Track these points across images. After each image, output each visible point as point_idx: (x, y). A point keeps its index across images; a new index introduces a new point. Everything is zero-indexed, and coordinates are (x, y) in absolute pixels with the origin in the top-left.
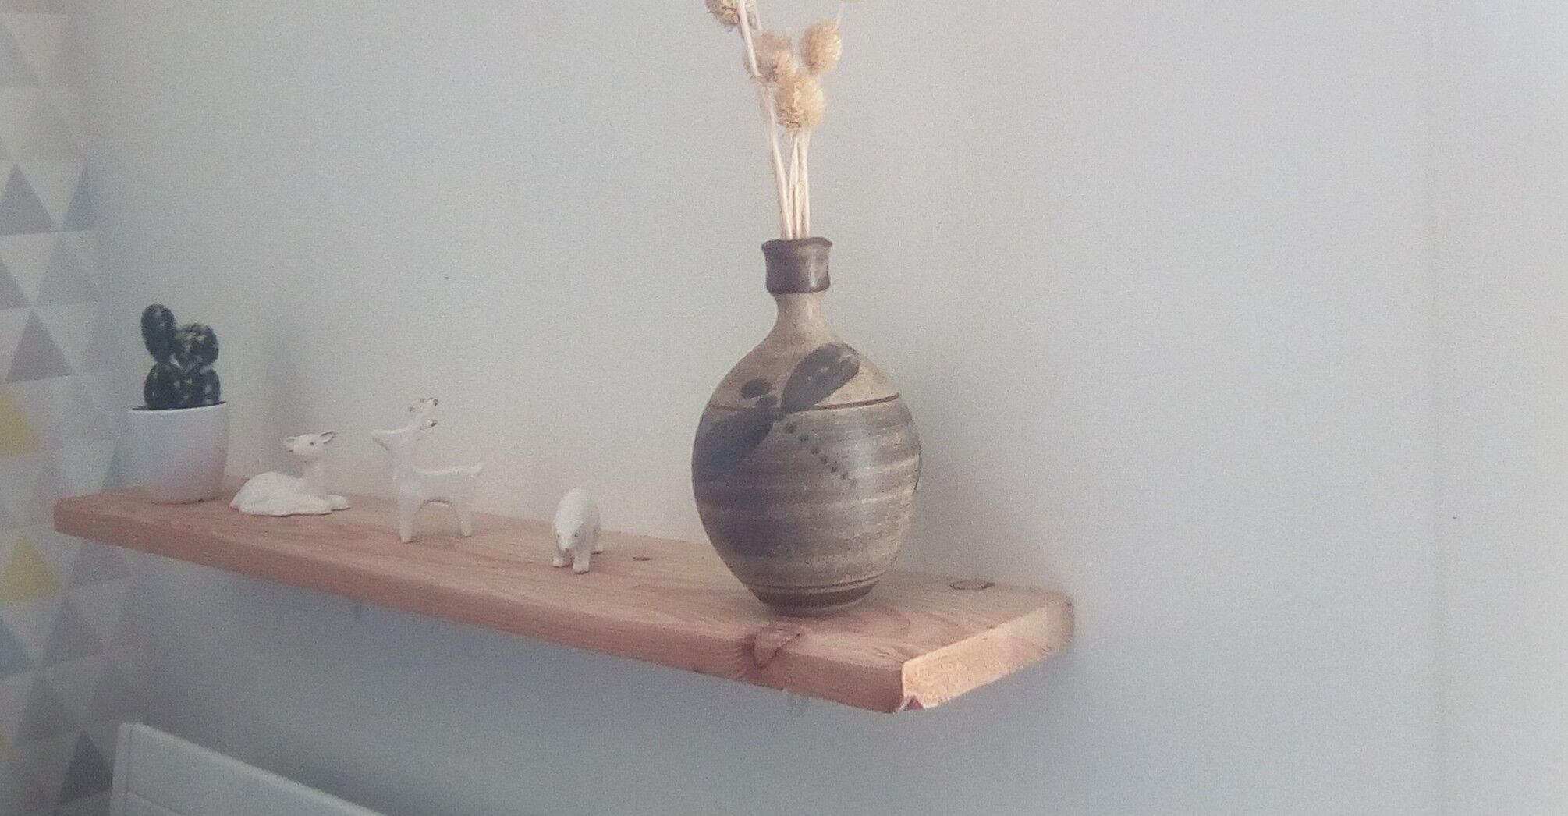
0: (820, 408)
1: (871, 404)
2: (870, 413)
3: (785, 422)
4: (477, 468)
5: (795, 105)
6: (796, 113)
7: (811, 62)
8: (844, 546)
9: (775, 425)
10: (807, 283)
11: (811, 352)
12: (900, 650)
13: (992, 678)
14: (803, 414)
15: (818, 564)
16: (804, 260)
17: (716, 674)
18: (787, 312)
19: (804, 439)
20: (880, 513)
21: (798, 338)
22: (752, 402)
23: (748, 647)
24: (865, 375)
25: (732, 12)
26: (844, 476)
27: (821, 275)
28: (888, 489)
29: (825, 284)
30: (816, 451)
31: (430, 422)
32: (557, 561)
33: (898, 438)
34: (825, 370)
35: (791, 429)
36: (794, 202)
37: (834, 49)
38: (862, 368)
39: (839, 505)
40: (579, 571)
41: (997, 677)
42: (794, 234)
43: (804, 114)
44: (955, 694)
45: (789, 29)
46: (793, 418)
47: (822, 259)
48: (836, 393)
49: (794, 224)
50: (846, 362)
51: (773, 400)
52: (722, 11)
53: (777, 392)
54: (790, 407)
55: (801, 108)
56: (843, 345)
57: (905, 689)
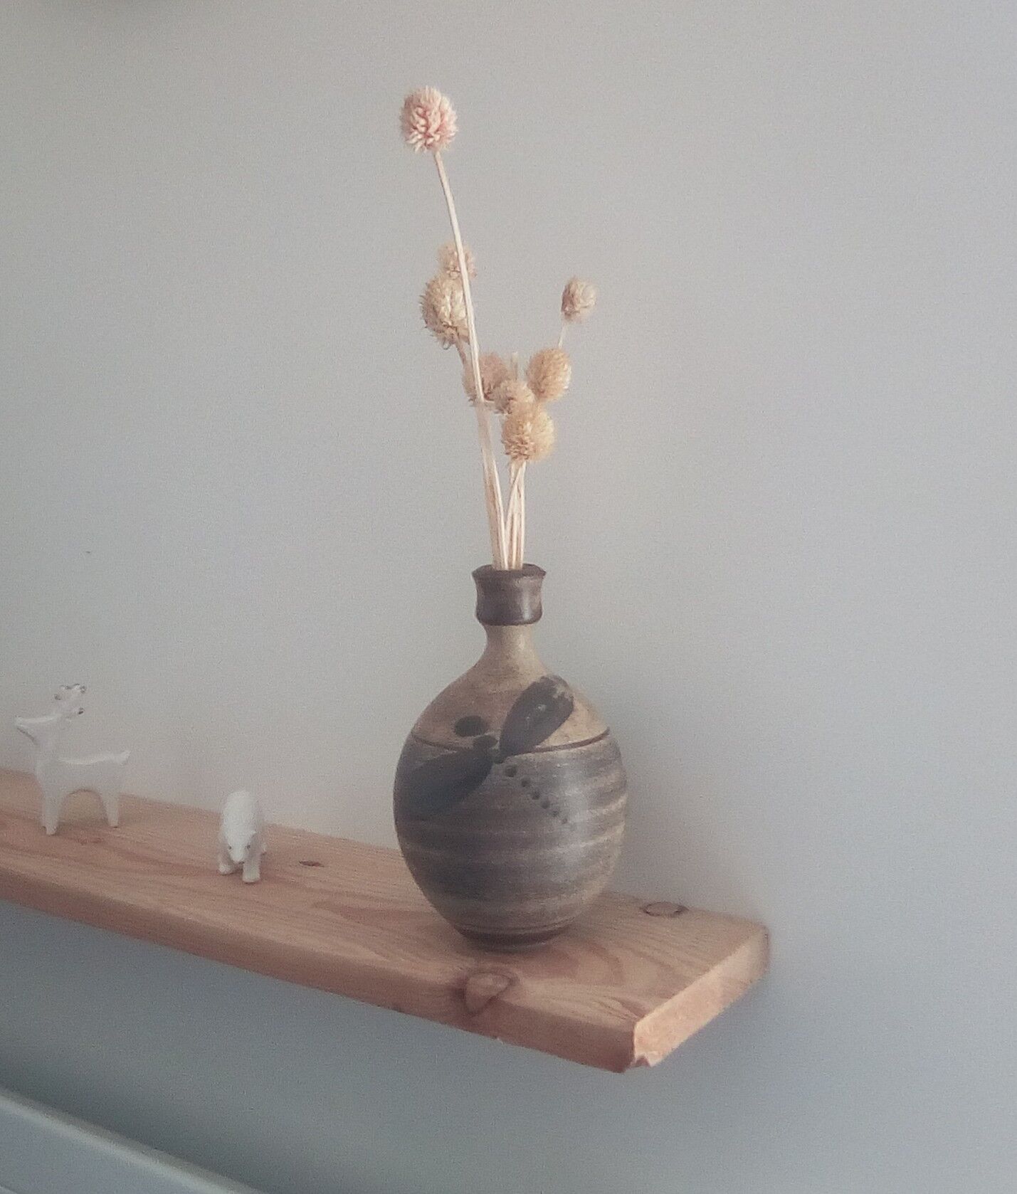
0: (542, 750)
1: (588, 744)
2: (589, 754)
3: (504, 765)
4: (124, 756)
5: (526, 438)
6: (527, 446)
7: (539, 390)
8: (559, 890)
9: (495, 767)
10: (521, 614)
11: (526, 688)
12: (624, 1004)
13: (704, 1022)
14: (524, 757)
15: (532, 907)
16: (518, 592)
17: (421, 1016)
18: (498, 644)
19: (525, 783)
20: (595, 855)
21: (511, 672)
22: (468, 742)
23: (459, 992)
24: (580, 713)
25: (454, 332)
26: (565, 821)
27: (535, 607)
28: (604, 830)
29: (537, 616)
30: (536, 796)
31: (77, 710)
32: (223, 868)
33: (613, 777)
34: (542, 707)
35: (512, 772)
36: (512, 529)
37: (564, 378)
38: (577, 705)
39: (559, 850)
40: (248, 881)
41: (708, 1020)
42: (510, 564)
43: (534, 447)
44: (676, 1044)
45: (516, 354)
46: (514, 760)
47: (536, 591)
48: (556, 734)
49: (510, 555)
50: (562, 697)
51: (491, 741)
52: (444, 329)
53: (495, 733)
54: (511, 748)
55: (532, 441)
56: (556, 678)
57: (636, 1049)
